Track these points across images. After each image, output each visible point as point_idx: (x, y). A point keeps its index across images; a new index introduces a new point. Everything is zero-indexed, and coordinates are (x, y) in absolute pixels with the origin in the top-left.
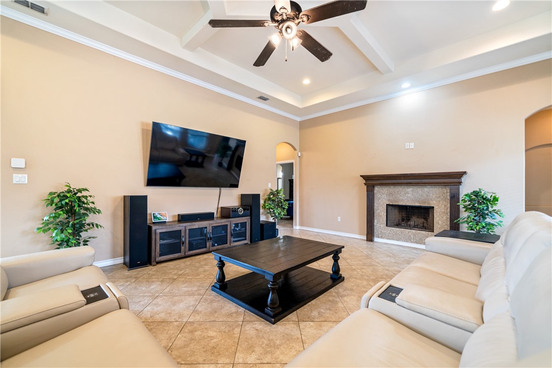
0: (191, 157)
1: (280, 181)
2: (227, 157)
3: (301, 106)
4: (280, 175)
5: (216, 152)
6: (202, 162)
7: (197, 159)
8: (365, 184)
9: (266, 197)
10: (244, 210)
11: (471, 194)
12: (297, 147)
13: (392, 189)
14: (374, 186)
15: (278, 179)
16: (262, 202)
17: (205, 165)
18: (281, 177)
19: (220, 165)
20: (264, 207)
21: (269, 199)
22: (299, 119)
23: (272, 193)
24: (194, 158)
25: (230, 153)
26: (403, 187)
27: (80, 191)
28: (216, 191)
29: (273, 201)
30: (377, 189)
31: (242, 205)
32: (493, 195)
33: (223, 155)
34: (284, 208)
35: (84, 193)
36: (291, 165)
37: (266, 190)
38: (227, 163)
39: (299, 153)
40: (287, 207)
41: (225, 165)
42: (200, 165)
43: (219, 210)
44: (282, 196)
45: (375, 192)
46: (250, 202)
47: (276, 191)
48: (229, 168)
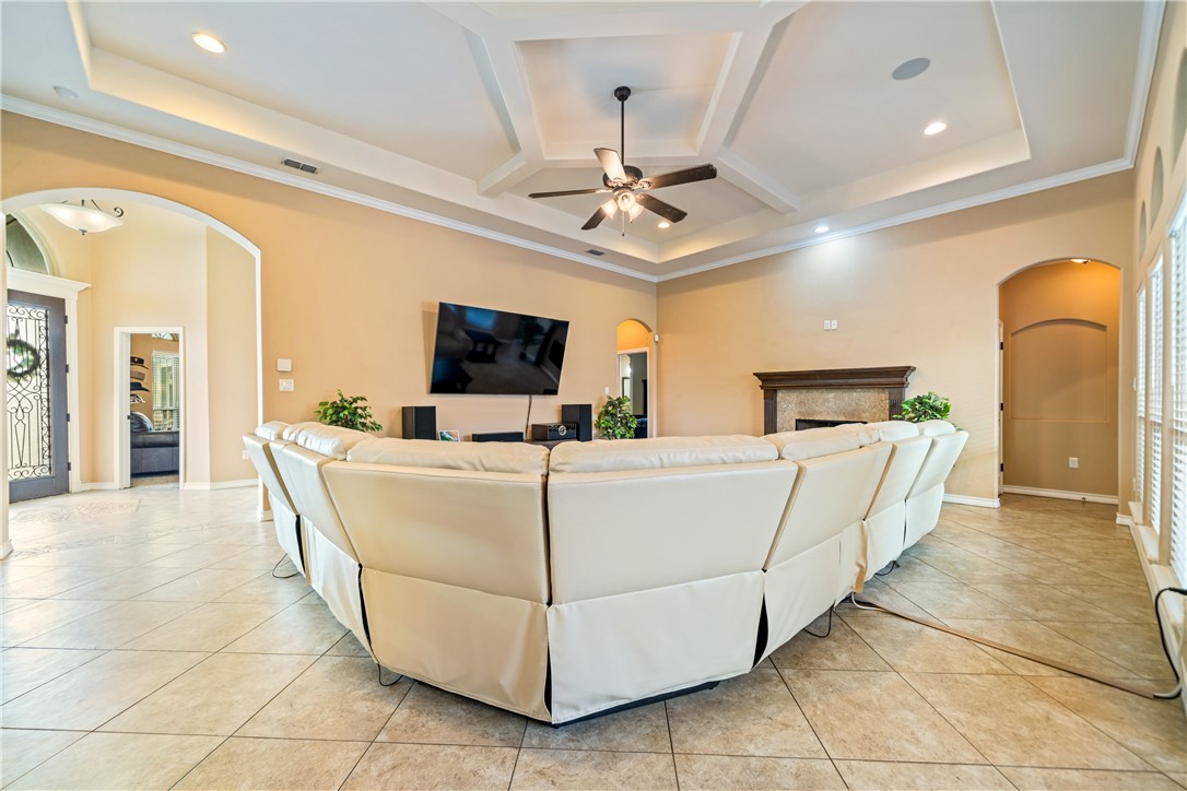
0: (475, 345)
1: (628, 383)
2: (534, 344)
3: (657, 262)
4: (628, 371)
5: (516, 336)
6: (494, 354)
7: (485, 348)
8: (762, 387)
9: (602, 409)
10: (568, 429)
11: (915, 399)
12: (652, 325)
13: (805, 395)
14: (775, 391)
15: (624, 378)
16: (594, 418)
17: (497, 358)
18: (629, 376)
19: (523, 357)
20: (598, 426)
21: (607, 412)
22: (655, 279)
23: (611, 403)
24: (480, 347)
25: (539, 338)
26: (820, 391)
27: (355, 400)
28: (523, 400)
29: (613, 415)
30: (780, 395)
31: (563, 422)
32: (944, 402)
33: (528, 341)
34: (630, 428)
35: (360, 403)
36: (644, 355)
37: (601, 398)
38: (536, 353)
39: (657, 337)
40: (634, 426)
41: (532, 357)
42: (491, 359)
43: (530, 429)
44: (628, 407)
45: (778, 399)
46: (576, 417)
47: (618, 399)
48: (538, 363)
